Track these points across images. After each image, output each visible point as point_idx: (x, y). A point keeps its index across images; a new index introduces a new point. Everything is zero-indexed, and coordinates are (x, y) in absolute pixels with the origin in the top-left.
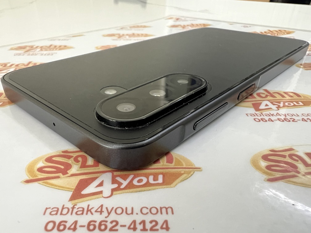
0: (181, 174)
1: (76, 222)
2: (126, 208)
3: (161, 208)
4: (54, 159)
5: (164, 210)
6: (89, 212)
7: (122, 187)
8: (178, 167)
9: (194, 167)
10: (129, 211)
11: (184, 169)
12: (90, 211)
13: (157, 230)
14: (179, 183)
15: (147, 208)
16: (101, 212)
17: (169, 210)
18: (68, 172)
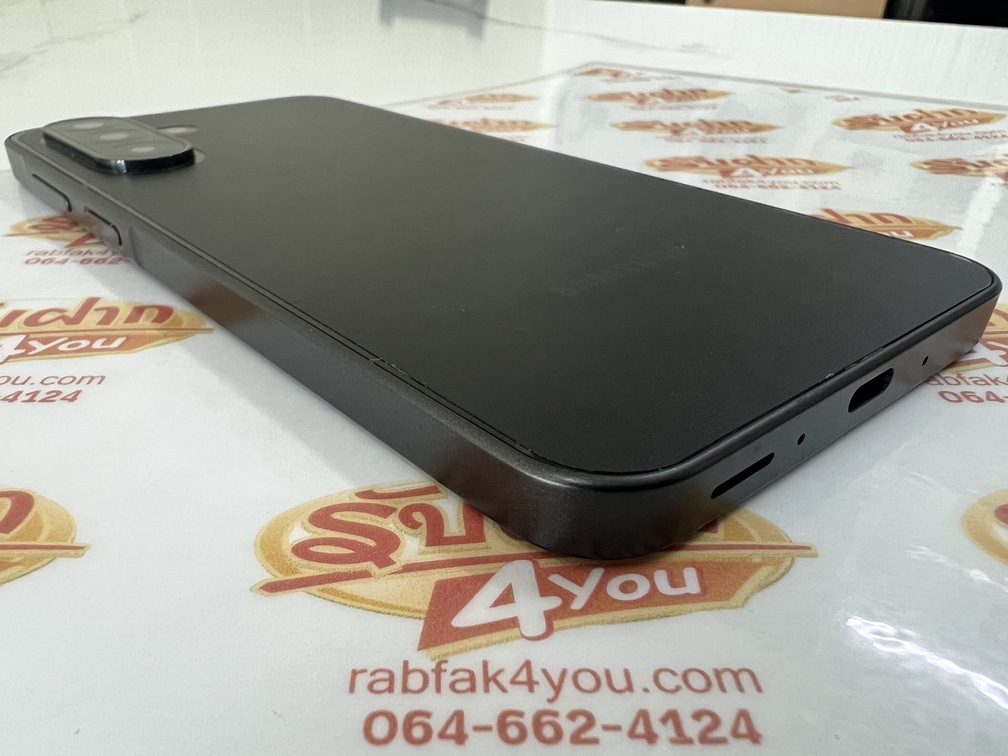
0: (754, 568)
1: (458, 716)
2: (608, 674)
3: (718, 673)
4: (337, 516)
5: (728, 679)
6: (492, 685)
7: (577, 605)
8: (739, 543)
9: (788, 544)
10: (620, 682)
11: (761, 551)
12: (494, 679)
13: (722, 741)
14: (753, 593)
15: (674, 673)
16: (531, 684)
17: (740, 677)
18: (393, 556)
